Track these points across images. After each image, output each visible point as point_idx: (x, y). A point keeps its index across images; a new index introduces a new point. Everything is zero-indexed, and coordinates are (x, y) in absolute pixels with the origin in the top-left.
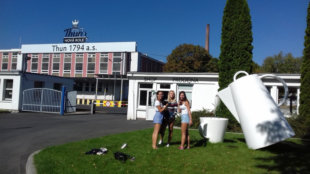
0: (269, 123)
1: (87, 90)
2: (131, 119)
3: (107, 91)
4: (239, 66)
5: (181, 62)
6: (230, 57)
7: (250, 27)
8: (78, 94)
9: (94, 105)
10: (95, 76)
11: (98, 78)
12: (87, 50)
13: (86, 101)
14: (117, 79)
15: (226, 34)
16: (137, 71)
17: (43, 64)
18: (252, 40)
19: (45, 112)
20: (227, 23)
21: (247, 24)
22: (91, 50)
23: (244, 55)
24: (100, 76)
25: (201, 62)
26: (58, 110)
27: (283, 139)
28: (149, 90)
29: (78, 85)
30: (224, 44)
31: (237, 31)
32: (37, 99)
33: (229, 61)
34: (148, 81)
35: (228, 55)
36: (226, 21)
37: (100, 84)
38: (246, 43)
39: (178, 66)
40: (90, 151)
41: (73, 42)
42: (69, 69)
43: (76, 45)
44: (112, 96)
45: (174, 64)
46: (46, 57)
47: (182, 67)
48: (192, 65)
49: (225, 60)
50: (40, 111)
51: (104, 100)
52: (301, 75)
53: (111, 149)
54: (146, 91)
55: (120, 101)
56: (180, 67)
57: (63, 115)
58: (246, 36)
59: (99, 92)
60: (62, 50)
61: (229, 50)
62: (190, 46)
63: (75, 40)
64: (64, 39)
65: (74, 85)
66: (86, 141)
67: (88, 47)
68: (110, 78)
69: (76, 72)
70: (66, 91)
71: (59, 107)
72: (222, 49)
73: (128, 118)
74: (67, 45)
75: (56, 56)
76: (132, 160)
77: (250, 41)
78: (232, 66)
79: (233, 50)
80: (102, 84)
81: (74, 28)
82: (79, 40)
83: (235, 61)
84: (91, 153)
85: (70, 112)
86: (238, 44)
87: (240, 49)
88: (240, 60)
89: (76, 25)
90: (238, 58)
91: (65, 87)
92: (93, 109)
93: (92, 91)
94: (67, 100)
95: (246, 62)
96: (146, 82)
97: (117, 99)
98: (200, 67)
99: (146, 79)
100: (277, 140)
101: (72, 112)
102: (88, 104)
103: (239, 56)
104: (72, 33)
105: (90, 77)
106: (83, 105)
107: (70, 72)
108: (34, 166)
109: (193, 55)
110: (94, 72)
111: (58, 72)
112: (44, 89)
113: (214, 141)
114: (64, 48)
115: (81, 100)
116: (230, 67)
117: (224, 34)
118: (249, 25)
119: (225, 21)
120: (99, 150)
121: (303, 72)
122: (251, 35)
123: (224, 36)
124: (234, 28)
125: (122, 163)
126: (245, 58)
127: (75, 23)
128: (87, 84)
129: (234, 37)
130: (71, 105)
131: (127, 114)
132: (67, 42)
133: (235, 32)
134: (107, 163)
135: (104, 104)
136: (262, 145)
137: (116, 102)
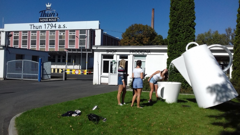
0: (217, 85)
1: (59, 61)
2: (96, 84)
3: (75, 62)
4: (184, 40)
5: (133, 38)
6: (177, 32)
7: (193, 7)
8: (52, 64)
9: (66, 73)
10: (65, 50)
11: (67, 51)
12: (59, 28)
13: (58, 70)
14: (83, 52)
15: (173, 13)
16: (100, 45)
17: (23, 41)
18: (195, 18)
19: (25, 79)
20: (174, 4)
21: (191, 5)
22: (62, 28)
23: (188, 30)
24: (69, 50)
25: (148, 38)
26: (36, 77)
27: (229, 99)
28: (110, 60)
29: (52, 58)
30: (172, 21)
31: (182, 11)
32: (19, 69)
33: (176, 36)
34: (110, 53)
35: (176, 31)
36: (174, 3)
37: (69, 56)
38: (190, 21)
39: (131, 42)
40: (66, 113)
41: (47, 22)
42: (44, 44)
43: (49, 24)
44: (79, 66)
45: (128, 40)
46: (25, 35)
47: (134, 42)
48: (142, 41)
49: (173, 35)
50: (21, 78)
51: (73, 69)
52: (233, 46)
53: (84, 111)
54: (108, 61)
55: (86, 69)
56: (132, 42)
57: (40, 81)
58: (190, 15)
59: (69, 63)
60: (38, 28)
61: (176, 26)
62: (140, 25)
63: (48, 20)
64: (40, 19)
65: (49, 57)
66: (62, 104)
67: (59, 26)
68: (77, 52)
69: (50, 47)
70: (42, 62)
71: (37, 75)
72: (170, 26)
73: (94, 83)
74: (42, 24)
75: (33, 34)
76: (104, 121)
77: (193, 19)
78: (179, 39)
79: (179, 27)
80: (71, 56)
81: (48, 10)
82: (52, 20)
83: (181, 36)
84: (66, 115)
85: (46, 79)
86: (184, 21)
87: (185, 26)
88: (185, 35)
89: (49, 7)
90: (184, 33)
91: (41, 59)
92: (65, 77)
93: (63, 62)
94: (43, 69)
95: (190, 36)
96: (108, 53)
97: (83, 68)
98: (148, 42)
99: (108, 51)
100: (225, 100)
101: (48, 79)
102: (60, 72)
103: (184, 32)
104: (46, 14)
105: (61, 50)
106: (56, 74)
107: (45, 47)
108: (16, 129)
109: (143, 33)
110: (64, 47)
111: (35, 47)
112: (24, 61)
113: (169, 102)
114: (40, 26)
115: (54, 70)
116: (177, 40)
117: (172, 14)
118: (192, 5)
119: (172, 3)
120: (74, 113)
121: (236, 44)
122: (194, 14)
123: (172, 15)
124: (180, 8)
125: (95, 124)
126: (189, 33)
127: (48, 6)
128: (59, 57)
129: (180, 16)
130: (46, 73)
131: (93, 80)
132: (42, 22)
133: (181, 12)
134: (82, 124)
135: (74, 72)
136: (211, 104)
137: (83, 70)
